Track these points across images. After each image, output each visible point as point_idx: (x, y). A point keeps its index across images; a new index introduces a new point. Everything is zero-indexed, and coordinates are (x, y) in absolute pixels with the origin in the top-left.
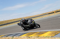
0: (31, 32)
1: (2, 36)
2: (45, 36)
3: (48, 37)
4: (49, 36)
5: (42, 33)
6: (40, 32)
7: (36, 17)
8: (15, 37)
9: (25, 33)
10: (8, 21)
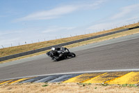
0: (89, 73)
1: (21, 81)
2: (121, 84)
3: (130, 86)
4: (132, 83)
5: (116, 76)
6: (109, 73)
7: (100, 36)
8: (50, 84)
9: (73, 76)
10: (35, 44)
